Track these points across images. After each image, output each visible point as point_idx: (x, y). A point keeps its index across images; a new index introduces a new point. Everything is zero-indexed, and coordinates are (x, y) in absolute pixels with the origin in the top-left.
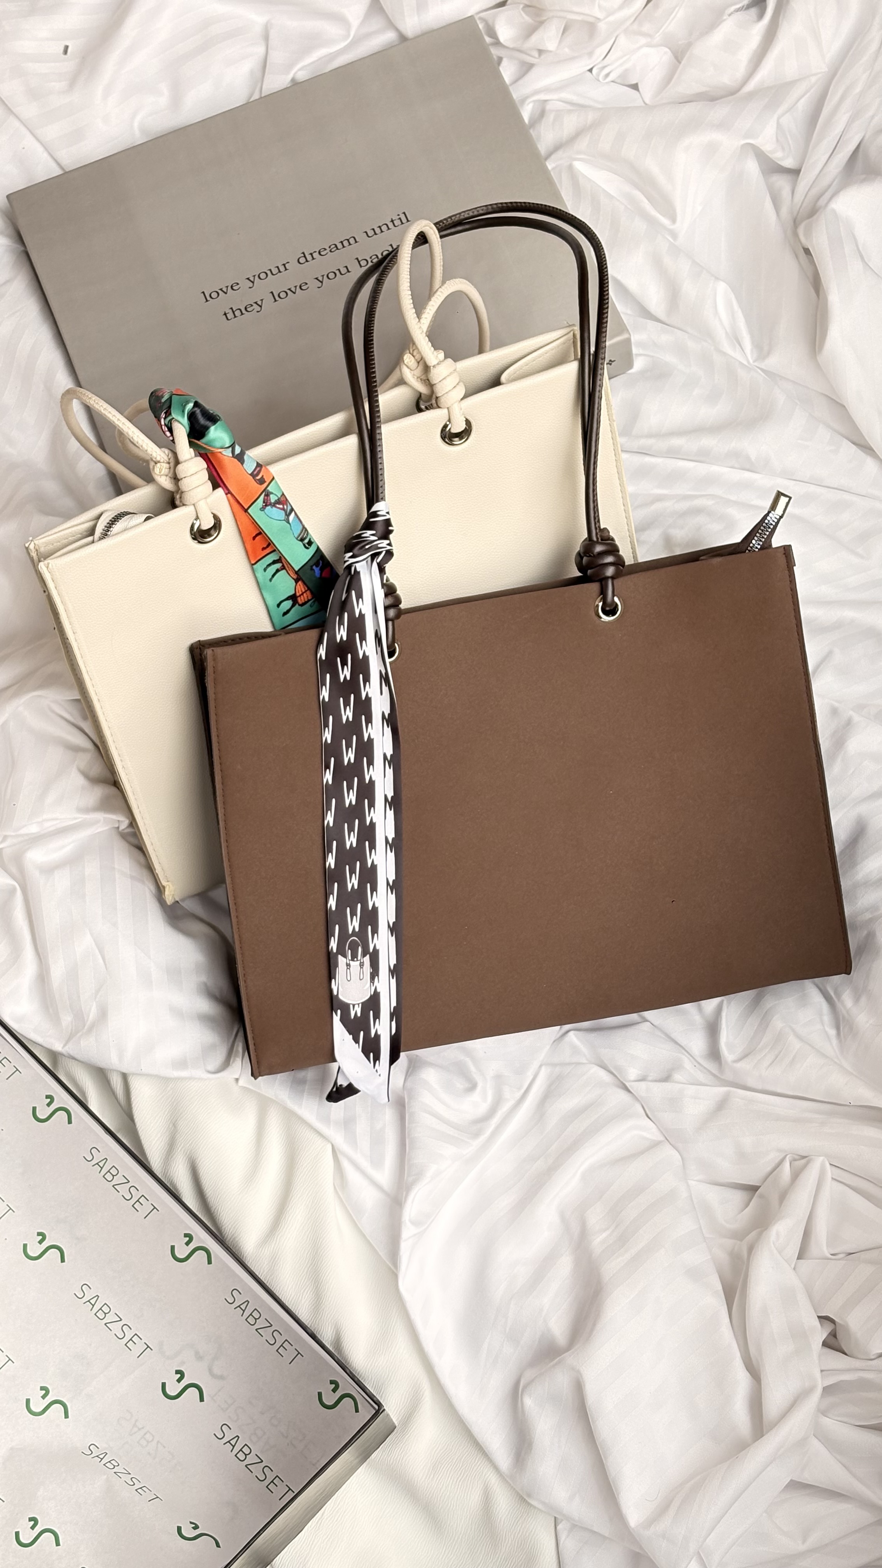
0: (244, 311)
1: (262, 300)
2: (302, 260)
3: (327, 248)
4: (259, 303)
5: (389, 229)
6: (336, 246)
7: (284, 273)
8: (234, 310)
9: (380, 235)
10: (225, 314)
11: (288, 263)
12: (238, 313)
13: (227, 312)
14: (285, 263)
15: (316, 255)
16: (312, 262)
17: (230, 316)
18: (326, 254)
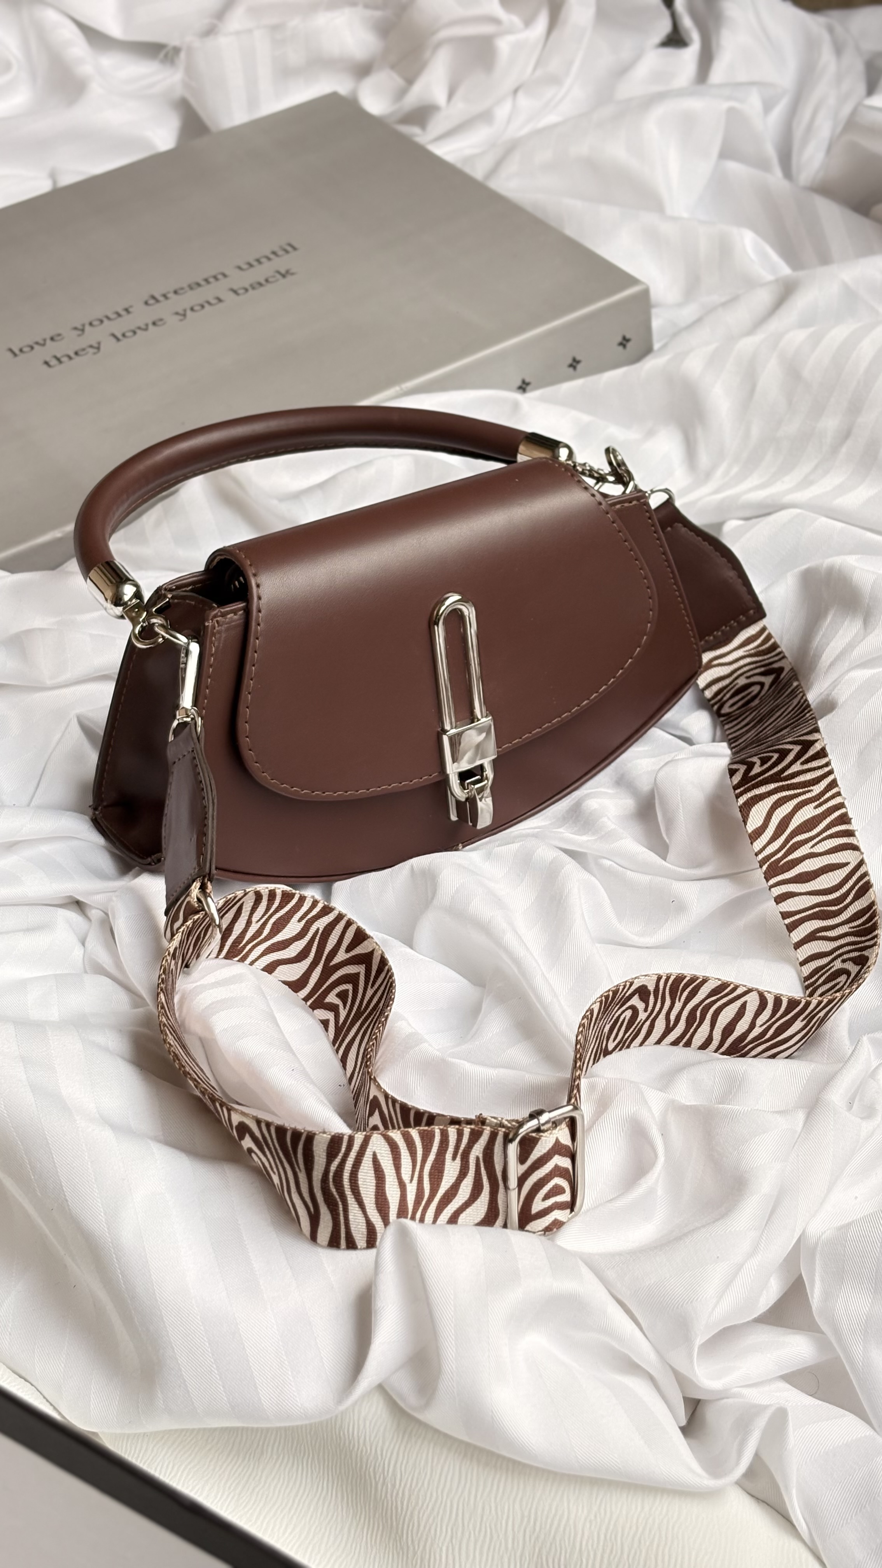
0: (72, 355)
1: (99, 343)
2: (151, 301)
3: (185, 285)
4: (96, 345)
6: (199, 285)
7: (126, 318)
8: (59, 355)
9: (258, 268)
10: (46, 363)
11: (131, 307)
12: (65, 359)
13: (48, 359)
14: (126, 306)
15: (169, 295)
16: (164, 303)
17: (53, 362)
18: (186, 292)
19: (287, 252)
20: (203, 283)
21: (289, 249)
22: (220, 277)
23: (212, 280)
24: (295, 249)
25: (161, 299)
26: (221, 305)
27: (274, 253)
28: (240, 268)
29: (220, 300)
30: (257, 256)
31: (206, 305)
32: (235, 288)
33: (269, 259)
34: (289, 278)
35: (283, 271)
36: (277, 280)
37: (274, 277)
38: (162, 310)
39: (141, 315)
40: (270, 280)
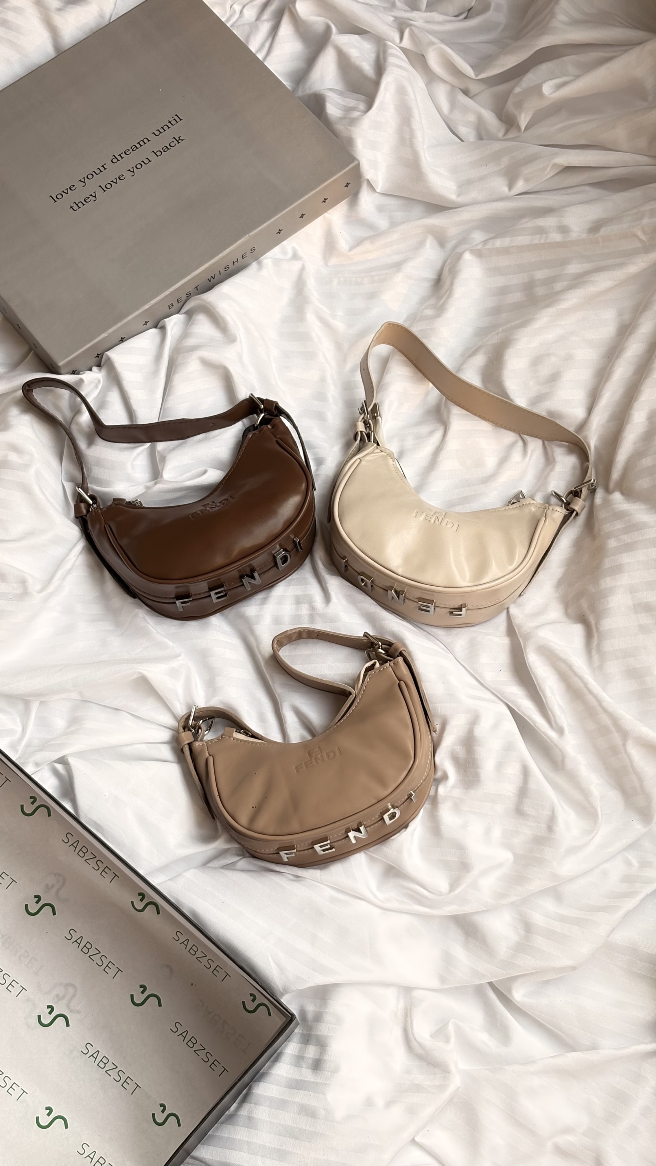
0: (84, 203)
1: (95, 193)
2: (115, 160)
3: (129, 147)
4: (94, 195)
6: (136, 146)
7: (104, 173)
8: (77, 203)
9: (164, 134)
12: (80, 205)
13: (72, 206)
14: (103, 165)
15: (123, 156)
16: (122, 160)
17: (75, 207)
18: (131, 152)
19: (177, 122)
20: (138, 146)
21: (178, 120)
22: (145, 141)
23: (142, 143)
24: (181, 120)
25: (119, 158)
26: (150, 163)
27: (170, 122)
28: (154, 133)
29: (150, 161)
30: (162, 126)
31: (142, 163)
32: (155, 152)
33: (169, 128)
35: (178, 139)
36: (176, 144)
37: (173, 142)
38: (122, 167)
39: (112, 171)
40: (171, 144)
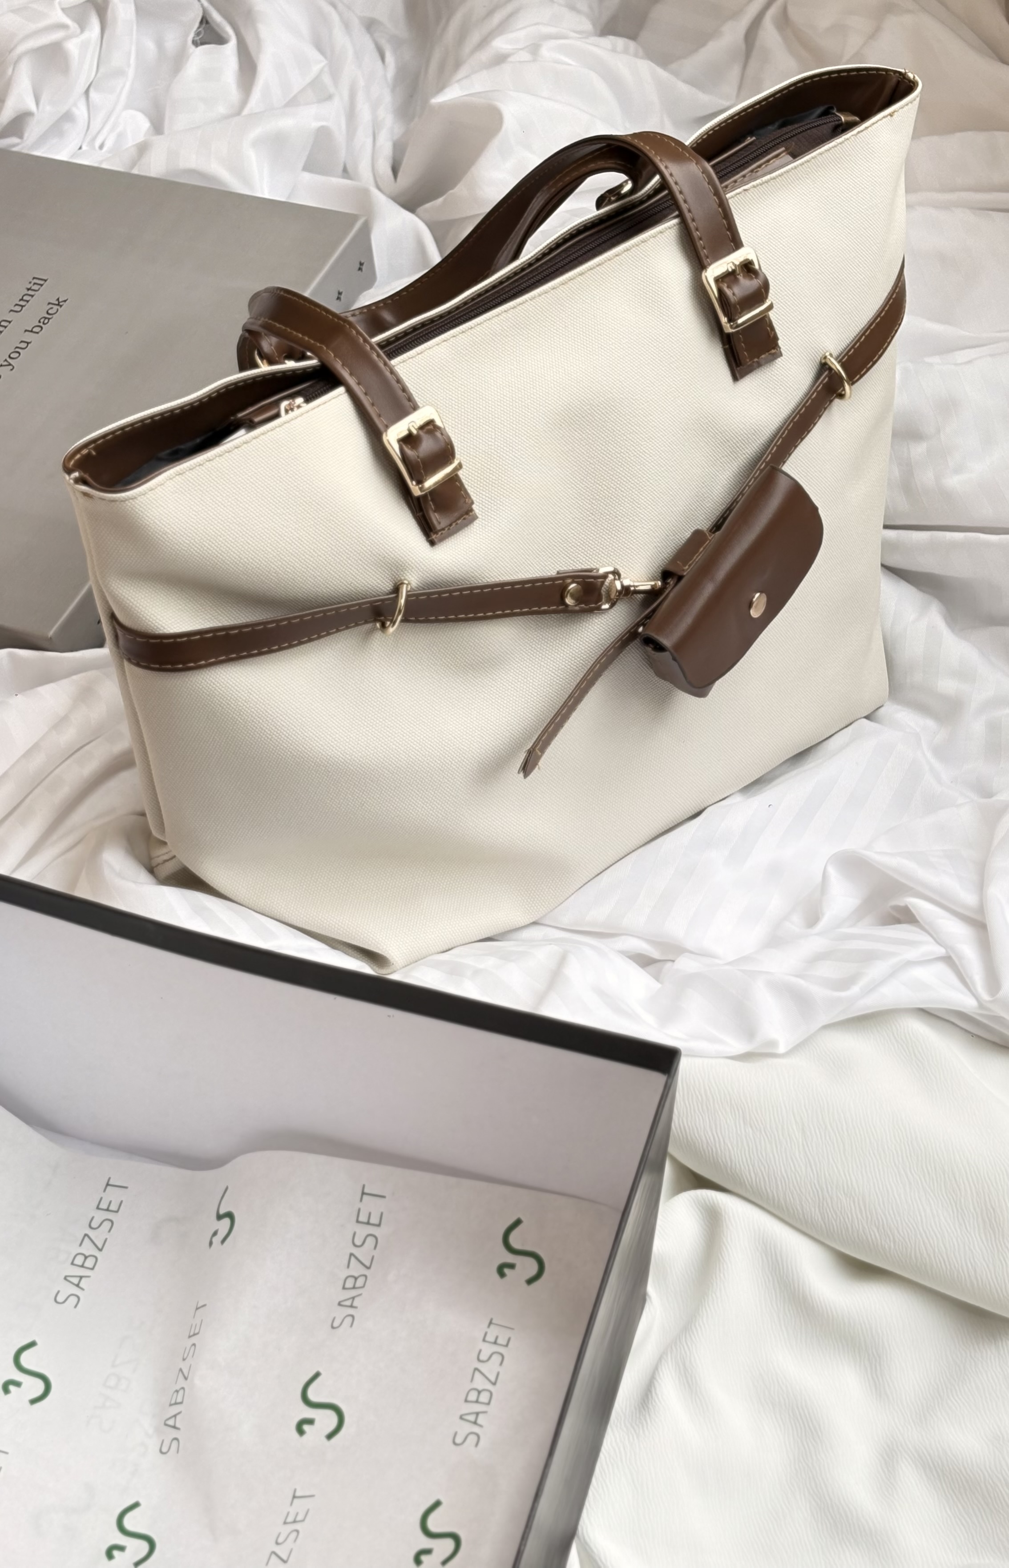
5: (32, 296)
34: (65, 305)
